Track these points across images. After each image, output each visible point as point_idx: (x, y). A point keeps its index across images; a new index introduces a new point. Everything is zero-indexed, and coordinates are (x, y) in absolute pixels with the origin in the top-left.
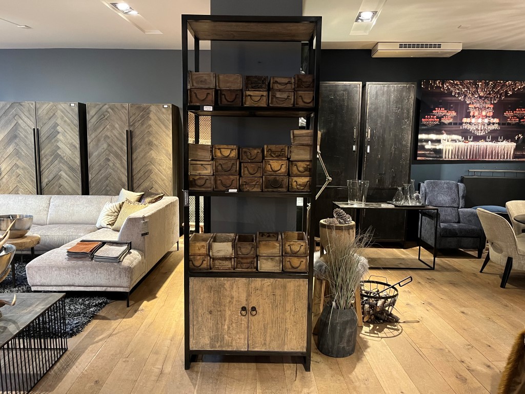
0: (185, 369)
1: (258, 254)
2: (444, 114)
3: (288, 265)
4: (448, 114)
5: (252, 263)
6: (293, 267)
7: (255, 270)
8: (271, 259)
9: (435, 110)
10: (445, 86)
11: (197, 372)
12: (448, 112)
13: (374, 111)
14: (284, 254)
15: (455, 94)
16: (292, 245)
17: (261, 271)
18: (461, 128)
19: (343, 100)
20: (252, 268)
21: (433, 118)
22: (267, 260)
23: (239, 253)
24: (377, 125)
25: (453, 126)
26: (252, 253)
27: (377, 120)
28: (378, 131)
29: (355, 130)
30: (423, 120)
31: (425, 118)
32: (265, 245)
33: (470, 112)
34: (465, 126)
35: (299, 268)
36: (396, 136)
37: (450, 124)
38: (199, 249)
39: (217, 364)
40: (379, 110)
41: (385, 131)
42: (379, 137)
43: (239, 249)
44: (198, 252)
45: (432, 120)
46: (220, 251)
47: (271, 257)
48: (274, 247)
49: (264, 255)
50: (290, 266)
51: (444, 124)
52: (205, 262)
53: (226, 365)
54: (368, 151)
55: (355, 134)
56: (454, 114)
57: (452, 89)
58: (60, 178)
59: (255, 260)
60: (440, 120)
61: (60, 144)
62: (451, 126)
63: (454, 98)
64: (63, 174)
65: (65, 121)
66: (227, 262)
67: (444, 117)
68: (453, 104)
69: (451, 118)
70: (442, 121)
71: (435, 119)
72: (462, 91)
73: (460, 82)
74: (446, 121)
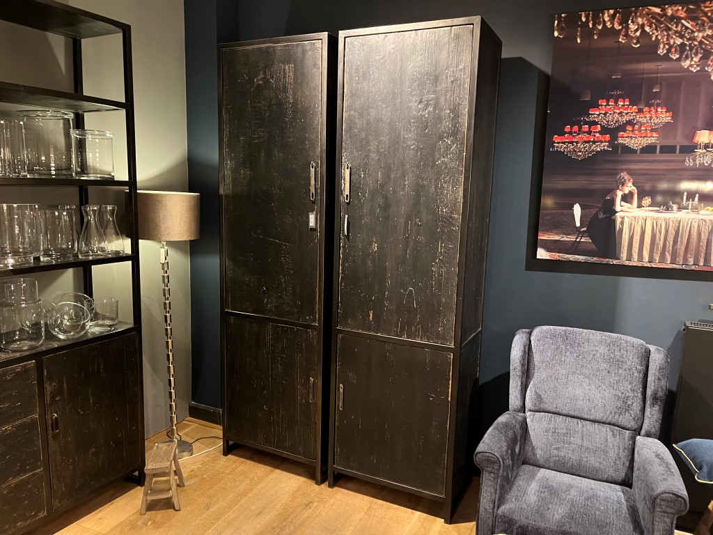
2: (626, 118)
4: (640, 118)
9: (597, 106)
10: (633, 27)
12: (640, 111)
13: (361, 115)
15: (669, 51)
18: (689, 163)
19: (285, 89)
21: (589, 133)
24: (367, 156)
25: (658, 156)
27: (368, 143)
28: (370, 175)
29: (312, 170)
30: (556, 138)
31: (562, 134)
34: (704, 158)
36: (419, 188)
37: (649, 149)
40: (373, 113)
41: (388, 175)
42: (373, 193)
45: (585, 137)
51: (627, 150)
55: (313, 182)
56: (664, 117)
57: (656, 35)
60: (614, 137)
62: (650, 157)
63: (664, 65)
67: (629, 128)
68: (661, 84)
69: (652, 130)
70: (620, 141)
71: (598, 135)
72: (694, 39)
73: (688, 9)
74: (633, 141)
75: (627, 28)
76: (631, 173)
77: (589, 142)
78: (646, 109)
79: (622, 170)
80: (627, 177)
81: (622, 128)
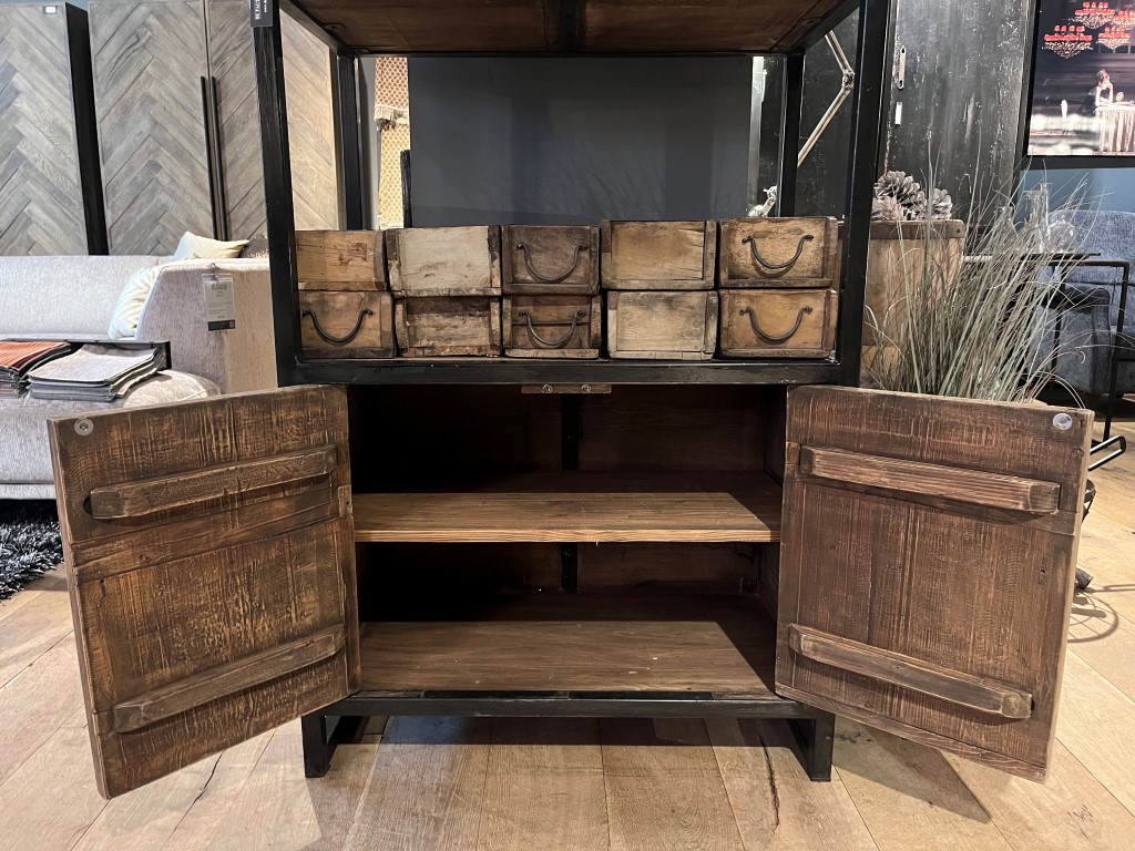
0: (308, 775)
1: (607, 278)
2: (1105, 20)
3: (741, 327)
4: (1116, 21)
5: (580, 321)
6: (765, 339)
7: (594, 353)
8: (669, 301)
9: (1082, 8)
11: (356, 788)
12: (1116, 14)
14: (723, 281)
16: (765, 235)
17: (619, 355)
20: (580, 346)
21: (1075, 33)
22: (647, 305)
23: (523, 275)
24: (925, 39)
25: (1129, 55)
26: (580, 272)
27: (927, 24)
28: (928, 59)
30: (1047, 37)
31: (1052, 33)
32: (638, 239)
35: (791, 342)
36: (980, 72)
37: (1122, 49)
38: (343, 262)
39: (444, 753)
41: (948, 59)
42: (930, 78)
43: (520, 256)
44: (337, 275)
45: (1072, 37)
46: (435, 266)
47: (666, 295)
48: (680, 249)
49: (634, 284)
50: (752, 335)
51: (1105, 50)
52: (370, 322)
53: (479, 752)
54: (898, 121)
58: (29, 221)
59: (597, 307)
60: (1096, 38)
61: (22, 126)
62: (1123, 56)
64: (34, 209)
65: (33, 59)
66: (471, 321)
67: (1107, 29)
69: (1125, 32)
70: (1100, 41)
71: (1082, 35)
74: (1110, 41)
76: (1108, 71)
77: (1074, 42)
78: (1121, 13)
79: (1102, 68)
81: (1101, 29)
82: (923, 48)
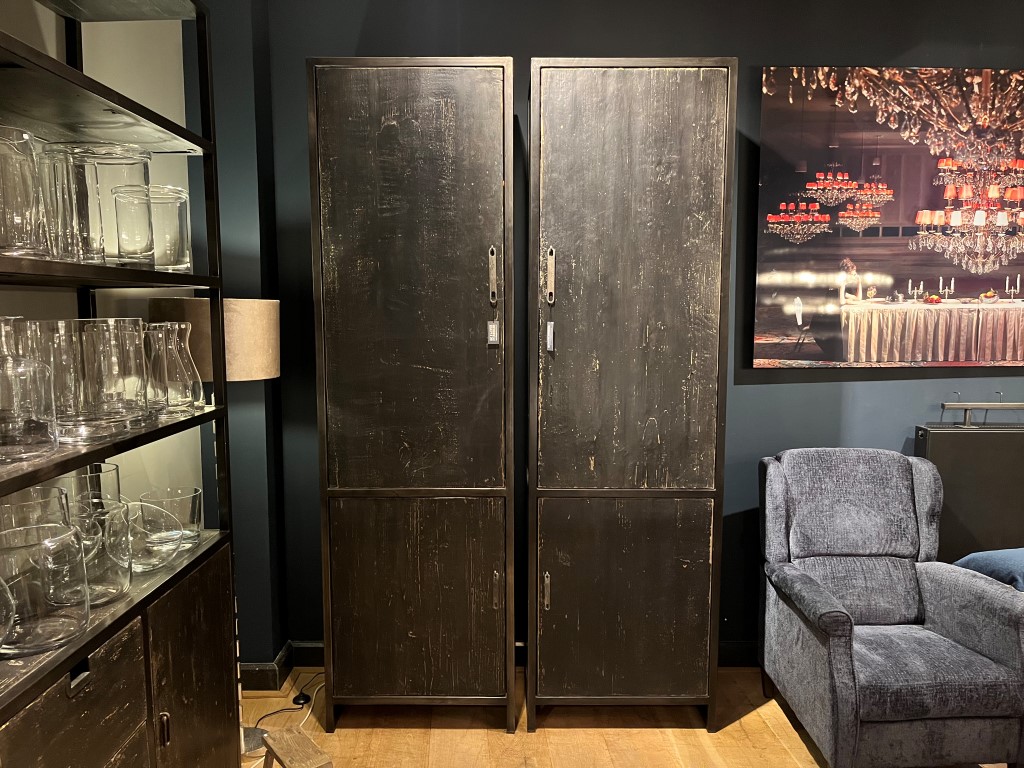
2: (846, 195)
4: (862, 196)
9: (814, 180)
10: (850, 89)
12: (861, 187)
13: (570, 179)
15: (888, 119)
18: (912, 247)
19: (439, 135)
21: (807, 211)
24: (581, 237)
25: (881, 239)
27: (582, 218)
28: (585, 264)
29: (493, 259)
30: (771, 218)
31: (777, 212)
33: (942, 189)
34: (927, 241)
36: (659, 280)
37: (871, 231)
40: (589, 176)
41: (613, 263)
42: (591, 288)
45: (803, 216)
51: (849, 232)
54: (550, 346)
55: (493, 275)
56: (884, 194)
57: (874, 100)
60: (835, 217)
62: (873, 240)
63: (882, 136)
67: (850, 207)
68: (880, 157)
69: (874, 210)
70: (841, 222)
71: (817, 214)
72: (911, 107)
73: (905, 73)
74: (855, 222)
75: (843, 90)
76: (854, 259)
77: (807, 222)
78: (866, 185)
79: (845, 256)
80: (850, 264)
81: (842, 206)
82: (579, 249)
